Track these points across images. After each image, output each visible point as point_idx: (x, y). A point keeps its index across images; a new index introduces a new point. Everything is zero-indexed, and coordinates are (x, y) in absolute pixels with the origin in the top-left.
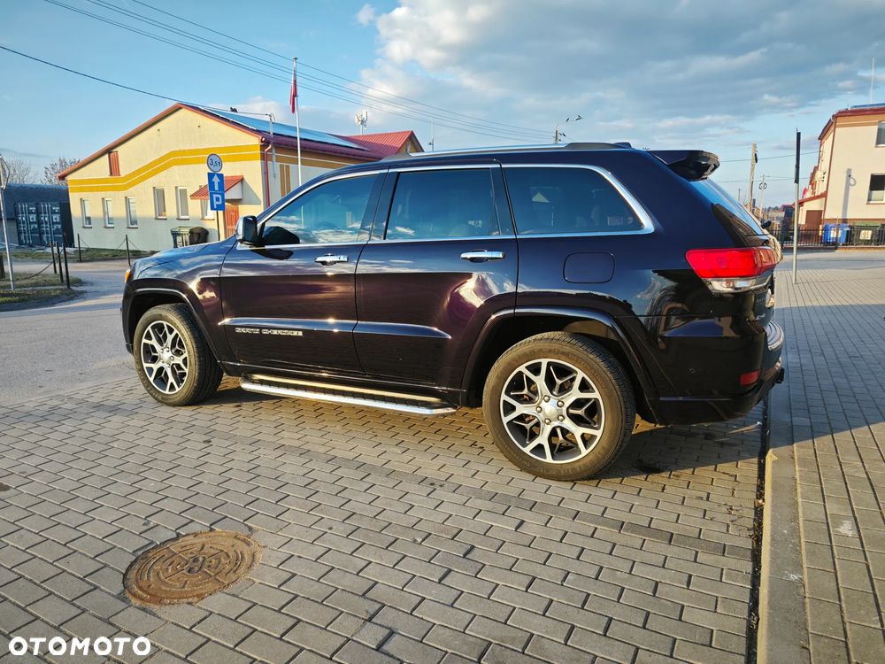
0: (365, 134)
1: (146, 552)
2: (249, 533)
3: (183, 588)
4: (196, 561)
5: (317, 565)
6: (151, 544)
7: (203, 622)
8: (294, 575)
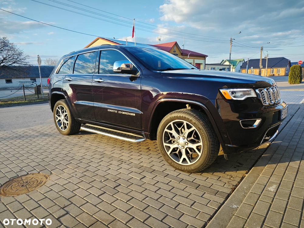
0: (160, 44)
1: (14, 178)
2: (50, 175)
3: (16, 191)
4: (27, 183)
6: (17, 176)
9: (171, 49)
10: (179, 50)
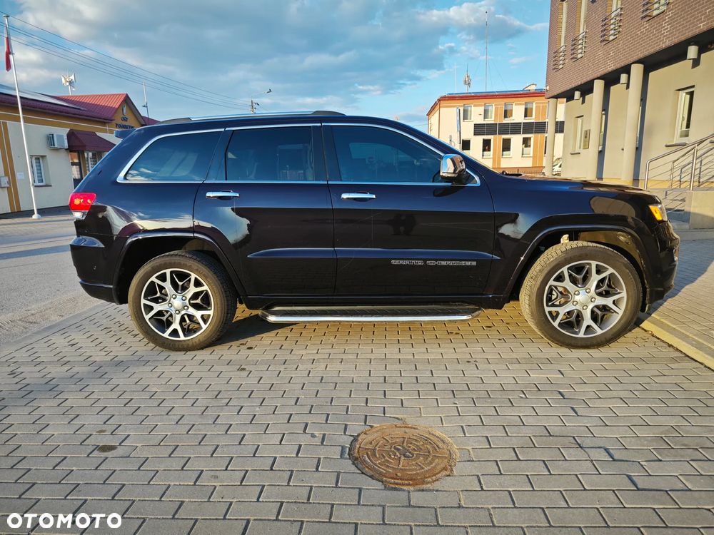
1: (349, 454)
2: (401, 422)
3: (423, 468)
4: (398, 450)
5: (490, 427)
6: (343, 448)
7: (483, 483)
8: (487, 437)
9: (115, 112)
10: (135, 116)
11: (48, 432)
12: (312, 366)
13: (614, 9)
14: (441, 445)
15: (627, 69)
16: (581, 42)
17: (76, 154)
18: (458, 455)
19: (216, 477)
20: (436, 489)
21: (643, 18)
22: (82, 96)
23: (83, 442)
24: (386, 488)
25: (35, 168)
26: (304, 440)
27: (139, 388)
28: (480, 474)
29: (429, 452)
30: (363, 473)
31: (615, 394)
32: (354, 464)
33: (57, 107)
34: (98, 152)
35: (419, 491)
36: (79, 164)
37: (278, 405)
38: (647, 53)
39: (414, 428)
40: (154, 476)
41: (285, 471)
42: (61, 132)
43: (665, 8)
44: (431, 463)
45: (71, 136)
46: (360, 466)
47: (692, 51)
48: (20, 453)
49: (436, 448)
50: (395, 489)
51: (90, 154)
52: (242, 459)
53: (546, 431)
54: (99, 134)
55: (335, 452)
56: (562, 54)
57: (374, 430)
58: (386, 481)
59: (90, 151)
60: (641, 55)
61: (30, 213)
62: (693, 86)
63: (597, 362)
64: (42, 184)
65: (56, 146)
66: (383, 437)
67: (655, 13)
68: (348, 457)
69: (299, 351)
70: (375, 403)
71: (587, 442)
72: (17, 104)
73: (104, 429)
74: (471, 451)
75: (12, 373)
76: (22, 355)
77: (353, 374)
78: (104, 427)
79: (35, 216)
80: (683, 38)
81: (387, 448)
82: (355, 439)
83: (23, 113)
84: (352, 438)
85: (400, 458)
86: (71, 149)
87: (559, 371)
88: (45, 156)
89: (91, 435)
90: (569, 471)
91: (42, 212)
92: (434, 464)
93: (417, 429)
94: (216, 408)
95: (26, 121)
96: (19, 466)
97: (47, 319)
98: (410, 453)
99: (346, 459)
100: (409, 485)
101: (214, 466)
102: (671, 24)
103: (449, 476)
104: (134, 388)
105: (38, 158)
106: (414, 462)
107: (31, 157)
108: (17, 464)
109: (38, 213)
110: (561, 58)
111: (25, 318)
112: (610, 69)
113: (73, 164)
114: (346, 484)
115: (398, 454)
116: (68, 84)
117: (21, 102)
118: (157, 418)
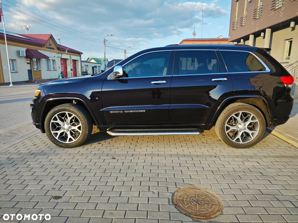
1: (172, 202)
2: (192, 186)
3: (208, 210)
4: (194, 200)
5: (234, 190)
6: (169, 199)
7: (238, 218)
8: (234, 195)
9: (46, 42)
10: (55, 44)
11: (28, 188)
12: (146, 157)
13: (259, 6)
14: (213, 198)
15: (264, 31)
16: (244, 19)
17: (29, 59)
18: (223, 203)
19: (112, 214)
20: (217, 221)
21: (271, 9)
22: (32, 35)
23: (46, 194)
24: (194, 221)
25: (11, 64)
26: (150, 195)
27: (68, 166)
28: (236, 214)
29: (209, 202)
30: (181, 213)
31: (285, 174)
32: (175, 207)
33: (22, 39)
34: (38, 58)
35: (209, 222)
36: (30, 63)
37: (134, 176)
38: (273, 24)
39: (199, 189)
40: (82, 213)
41: (144, 211)
42: (23, 50)
43: (281, 5)
44: (211, 208)
45: (27, 51)
46: (178, 209)
47: (292, 24)
48: (16, 199)
49: (212, 200)
50: (198, 221)
51: (35, 59)
52: (123, 204)
53: (260, 192)
54: (39, 51)
55: (165, 201)
56: (236, 23)
57: (181, 190)
58: (193, 217)
59: (35, 58)
60: (270, 25)
61: (9, 84)
62: (292, 39)
63: (272, 158)
64: (14, 71)
65: (21, 55)
66: (186, 194)
67: (277, 8)
68: (172, 204)
69: (138, 150)
70: (178, 176)
71: (280, 198)
72: (4, 37)
73: (55, 187)
74: (228, 201)
75: (8, 158)
76: (12, 150)
77: (164, 162)
78: (55, 186)
79: (11, 85)
80: (289, 18)
81: (189, 200)
82: (173, 195)
83: (7, 41)
84: (172, 194)
85: (196, 204)
86: (27, 57)
87: (257, 162)
88: (16, 60)
89: (49, 190)
90: (277, 212)
91: (14, 83)
92: (213, 208)
93: (200, 190)
94: (106, 177)
95: (8, 44)
96: (16, 206)
97: (21, 132)
98: (200, 202)
99: (171, 205)
100: (204, 219)
101: (110, 208)
102: (284, 12)
103: (221, 214)
104: (66, 167)
105: (12, 60)
106: (203, 207)
107: (10, 60)
108: (15, 205)
109: (12, 84)
110: (235, 25)
111: (11, 131)
112: (257, 30)
113: (28, 63)
114: (174, 218)
115: (194, 202)
116: (26, 29)
117: (6, 36)
118: (79, 182)
